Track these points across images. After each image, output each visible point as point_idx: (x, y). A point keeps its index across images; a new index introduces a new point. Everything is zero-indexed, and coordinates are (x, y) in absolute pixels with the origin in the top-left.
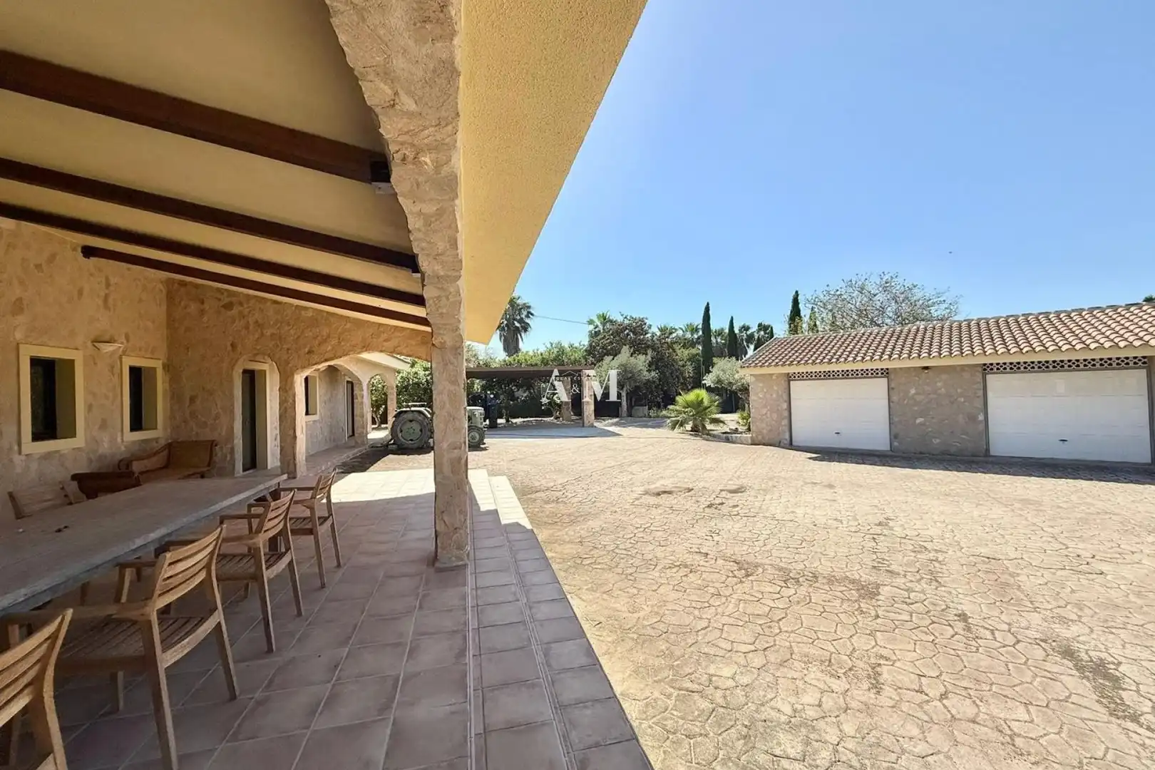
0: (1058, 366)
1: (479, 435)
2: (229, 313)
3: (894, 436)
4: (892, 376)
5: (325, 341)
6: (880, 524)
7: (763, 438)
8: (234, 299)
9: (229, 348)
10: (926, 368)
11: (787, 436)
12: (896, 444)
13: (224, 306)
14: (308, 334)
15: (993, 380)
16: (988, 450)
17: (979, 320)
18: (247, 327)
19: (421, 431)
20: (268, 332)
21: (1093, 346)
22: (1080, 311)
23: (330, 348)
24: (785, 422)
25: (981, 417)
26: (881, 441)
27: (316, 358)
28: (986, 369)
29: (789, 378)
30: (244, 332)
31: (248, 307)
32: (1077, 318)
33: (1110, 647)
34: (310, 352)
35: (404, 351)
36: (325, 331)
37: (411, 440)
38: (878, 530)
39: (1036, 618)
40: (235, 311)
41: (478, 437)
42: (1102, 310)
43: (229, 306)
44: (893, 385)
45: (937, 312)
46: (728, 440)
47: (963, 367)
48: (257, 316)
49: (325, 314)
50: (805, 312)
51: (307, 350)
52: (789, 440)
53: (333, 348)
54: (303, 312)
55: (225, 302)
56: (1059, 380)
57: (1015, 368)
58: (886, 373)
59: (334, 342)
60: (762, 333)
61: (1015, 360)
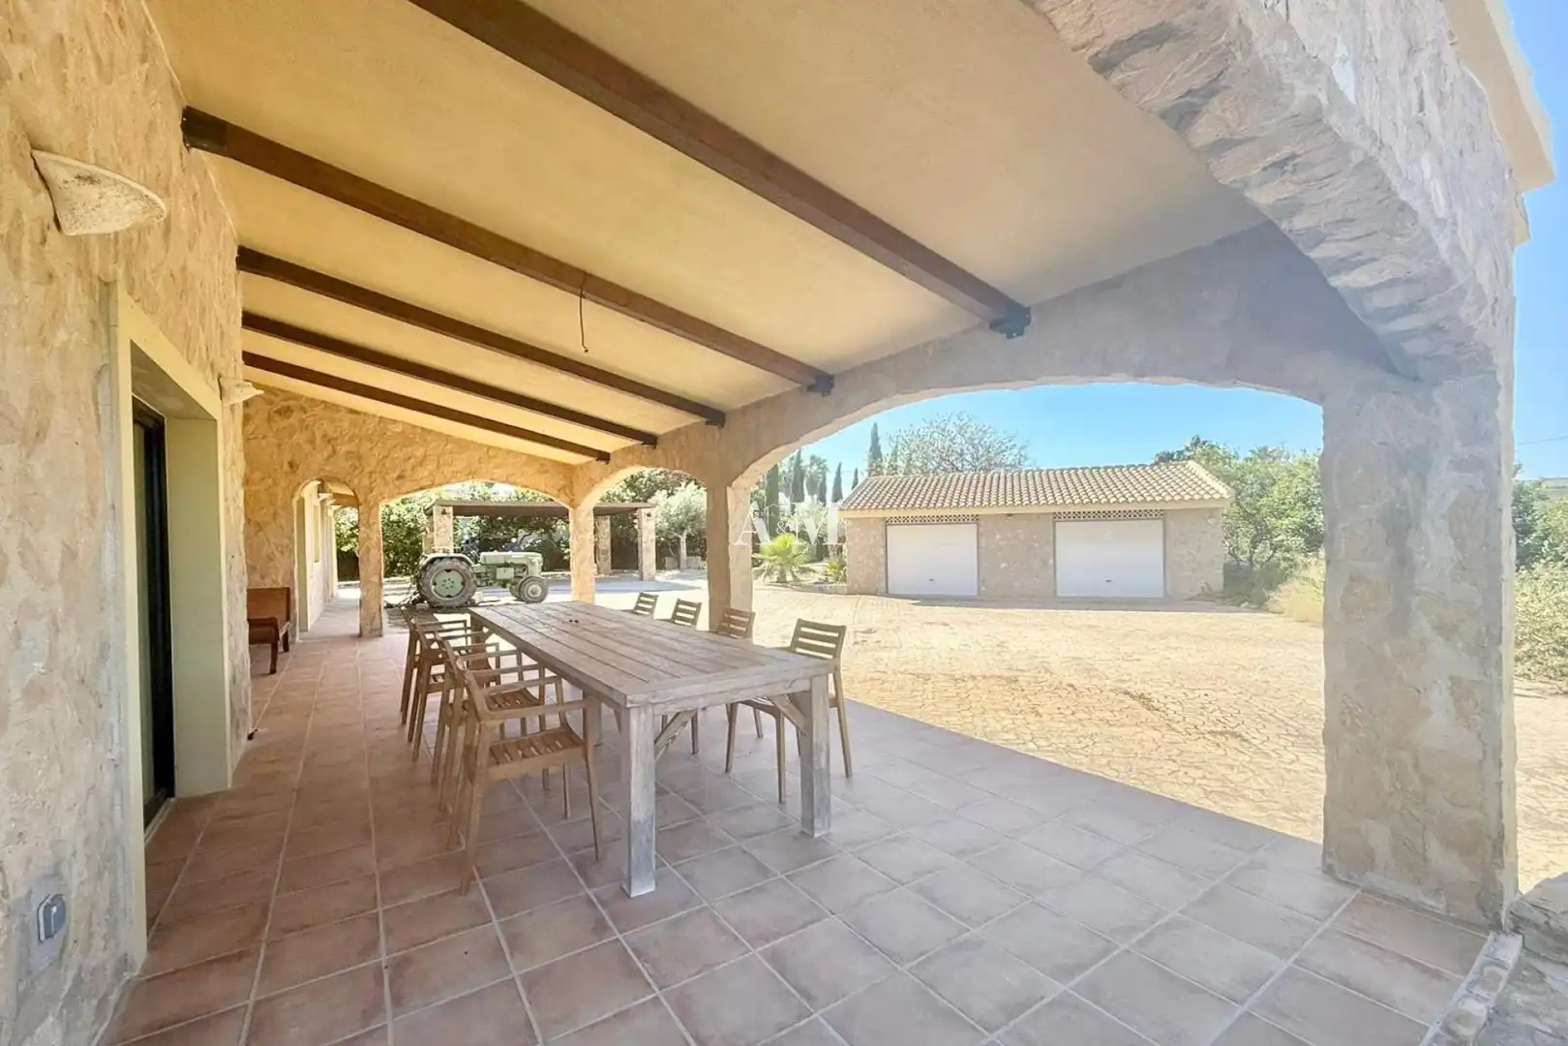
0: (1107, 515)
1: (542, 588)
2: (286, 422)
3: (981, 582)
4: (980, 522)
5: (421, 463)
6: (998, 646)
7: (859, 587)
8: (291, 403)
9: (286, 467)
10: (1010, 515)
11: (884, 585)
12: (983, 589)
13: (279, 412)
14: (400, 454)
15: (1062, 528)
16: (1055, 592)
17: (1048, 471)
18: (312, 441)
19: (463, 584)
20: (343, 449)
21: (1131, 500)
22: (1121, 467)
23: (426, 473)
24: (883, 569)
25: (1051, 561)
26: (969, 584)
27: (408, 485)
28: (1056, 516)
29: (887, 522)
30: (307, 448)
31: (314, 415)
32: (1119, 474)
33: (1146, 689)
34: (400, 477)
35: (519, 480)
36: (420, 452)
37: (449, 596)
38: (999, 649)
39: (1108, 682)
40: (293, 420)
41: (540, 591)
42: (1136, 468)
43: (286, 412)
44: (981, 530)
45: (1010, 458)
46: (821, 591)
47: (1039, 516)
48: (327, 427)
49: (419, 430)
50: (886, 450)
51: (395, 475)
52: (885, 589)
53: (431, 474)
54: (391, 427)
55: (279, 407)
56: (1108, 528)
57: (1076, 517)
58: (976, 519)
59: (431, 466)
60: (815, 467)
61: (1087, 510)
